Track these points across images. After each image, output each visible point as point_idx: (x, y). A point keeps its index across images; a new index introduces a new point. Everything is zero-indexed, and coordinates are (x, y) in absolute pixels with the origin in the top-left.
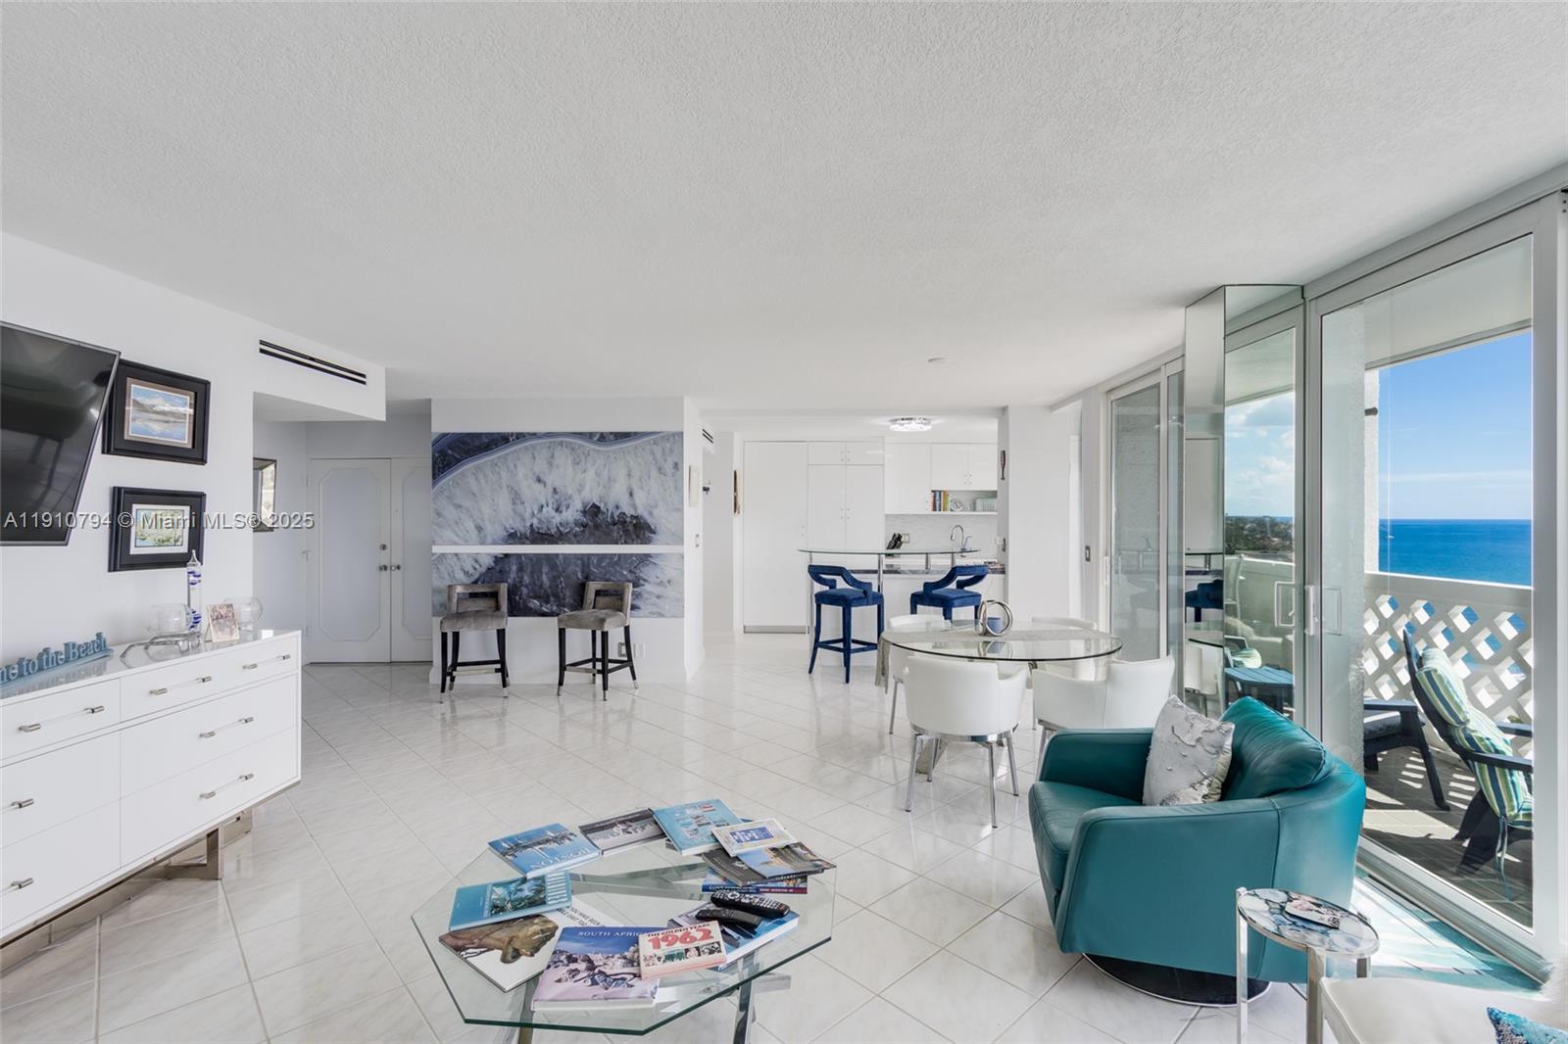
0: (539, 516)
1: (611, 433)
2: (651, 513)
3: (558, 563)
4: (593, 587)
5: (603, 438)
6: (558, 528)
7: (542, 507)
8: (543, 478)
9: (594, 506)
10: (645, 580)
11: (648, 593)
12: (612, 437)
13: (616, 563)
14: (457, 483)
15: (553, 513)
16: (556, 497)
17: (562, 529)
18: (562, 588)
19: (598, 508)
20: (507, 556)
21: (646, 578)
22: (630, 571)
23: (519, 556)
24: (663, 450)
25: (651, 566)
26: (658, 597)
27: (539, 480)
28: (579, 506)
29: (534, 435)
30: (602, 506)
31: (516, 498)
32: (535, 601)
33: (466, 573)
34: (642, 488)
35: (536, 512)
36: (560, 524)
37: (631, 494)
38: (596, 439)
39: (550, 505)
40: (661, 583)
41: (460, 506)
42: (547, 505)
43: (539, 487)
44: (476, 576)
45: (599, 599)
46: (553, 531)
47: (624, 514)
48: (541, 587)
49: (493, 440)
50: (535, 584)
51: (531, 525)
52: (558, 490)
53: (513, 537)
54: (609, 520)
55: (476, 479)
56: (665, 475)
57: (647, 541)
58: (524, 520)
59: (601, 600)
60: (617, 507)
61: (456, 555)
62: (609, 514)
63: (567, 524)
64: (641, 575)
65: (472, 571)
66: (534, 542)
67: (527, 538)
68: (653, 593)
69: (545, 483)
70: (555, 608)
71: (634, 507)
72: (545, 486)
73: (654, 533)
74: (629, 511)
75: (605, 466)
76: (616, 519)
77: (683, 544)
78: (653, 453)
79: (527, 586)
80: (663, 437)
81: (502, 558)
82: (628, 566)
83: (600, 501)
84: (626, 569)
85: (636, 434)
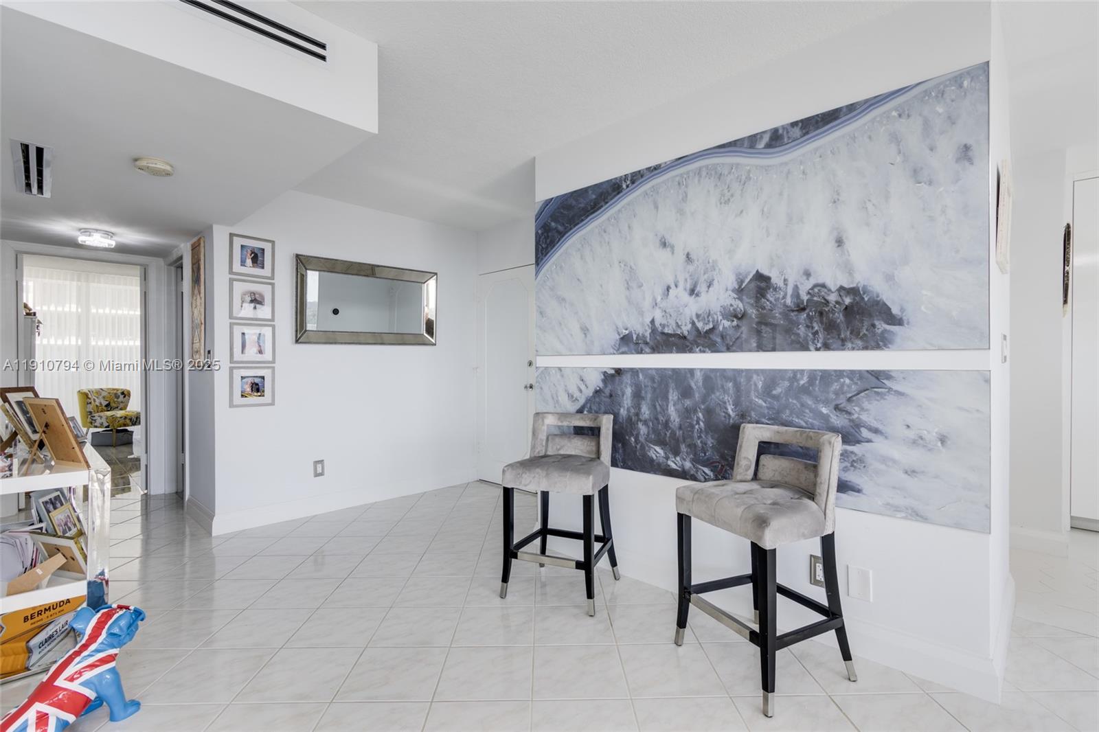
0: (663, 305)
1: (794, 124)
2: (889, 278)
3: (693, 385)
4: (752, 435)
5: (776, 139)
6: (693, 323)
7: (668, 288)
8: (670, 240)
9: (761, 278)
10: (876, 431)
11: (885, 460)
12: (797, 132)
13: (805, 390)
14: (561, 267)
15: (685, 297)
16: (691, 268)
17: (700, 325)
18: (700, 431)
19: (766, 279)
20: (619, 372)
21: (875, 424)
22: (837, 408)
23: (635, 372)
24: (927, 125)
25: (891, 398)
26: (911, 472)
27: (664, 244)
28: (731, 282)
29: (655, 170)
30: (776, 280)
31: (632, 280)
32: (658, 449)
33: (571, 396)
34: (868, 224)
35: (659, 299)
36: (698, 316)
37: (840, 242)
38: (761, 145)
39: (681, 285)
40: (918, 442)
41: (564, 300)
42: (676, 286)
43: (664, 254)
44: (582, 401)
45: (765, 459)
46: (686, 329)
47: (823, 286)
48: (666, 424)
49: (601, 194)
50: (657, 419)
51: (653, 322)
52: (693, 256)
53: (628, 342)
54: (789, 301)
55: (582, 257)
56: (930, 183)
57: (878, 342)
58: (641, 313)
59: (772, 465)
60: (808, 274)
61: (560, 369)
62: (790, 291)
63: (709, 315)
64: (864, 417)
65: (577, 394)
66: (656, 349)
67: (647, 343)
68: (894, 461)
69: (672, 247)
70: (688, 465)
71: (849, 270)
72: (673, 253)
73: (898, 322)
74: (833, 278)
75: (781, 194)
76: (805, 298)
78: (895, 139)
79: (645, 423)
81: (612, 376)
82: (832, 396)
83: (772, 266)
84: (826, 402)
85: (851, 108)
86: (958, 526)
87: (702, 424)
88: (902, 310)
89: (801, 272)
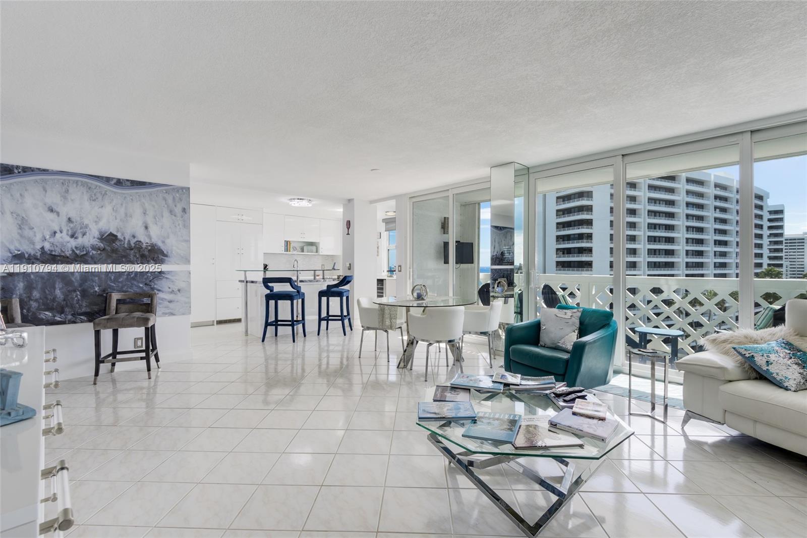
0: (52, 240)
1: (128, 180)
2: (163, 242)
3: (73, 279)
4: (115, 296)
5: (119, 183)
6: (73, 251)
7: (55, 233)
8: (55, 207)
9: (111, 234)
10: (159, 290)
11: (162, 299)
12: (129, 184)
13: (133, 279)
15: (68, 238)
16: (72, 225)
17: (78, 252)
18: (79, 300)
19: (116, 236)
20: (11, 275)
21: (159, 288)
22: (146, 284)
23: (25, 275)
24: (174, 198)
25: (164, 280)
26: (170, 302)
27: (51, 210)
28: (97, 234)
29: (44, 171)
30: (119, 236)
31: (23, 223)
32: (47, 313)
34: (156, 224)
35: (48, 237)
36: (76, 248)
37: (146, 228)
38: (113, 183)
39: (65, 232)
40: (172, 292)
42: (61, 232)
43: (52, 216)
45: (120, 306)
46: (68, 253)
47: (140, 242)
48: (54, 300)
50: (46, 298)
51: (43, 248)
52: (73, 220)
53: (19, 258)
54: (126, 246)
56: (175, 216)
57: (161, 262)
58: (33, 244)
59: (123, 307)
60: (134, 237)
62: (126, 242)
63: (84, 248)
64: (155, 286)
66: (44, 262)
67: (37, 259)
68: (165, 299)
69: (58, 214)
70: (70, 317)
71: (150, 237)
72: (58, 216)
73: (166, 256)
74: (143, 238)
75: (122, 204)
76: (133, 245)
77: (190, 264)
78: (165, 199)
79: (36, 300)
80: (174, 189)
82: (144, 280)
83: (118, 231)
84: (142, 283)
85: (150, 184)
86: (183, 314)
87: (79, 296)
88: (167, 252)
89: (131, 235)
